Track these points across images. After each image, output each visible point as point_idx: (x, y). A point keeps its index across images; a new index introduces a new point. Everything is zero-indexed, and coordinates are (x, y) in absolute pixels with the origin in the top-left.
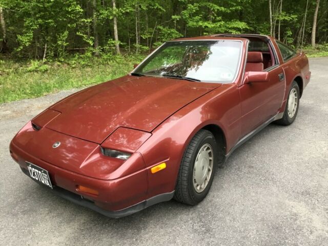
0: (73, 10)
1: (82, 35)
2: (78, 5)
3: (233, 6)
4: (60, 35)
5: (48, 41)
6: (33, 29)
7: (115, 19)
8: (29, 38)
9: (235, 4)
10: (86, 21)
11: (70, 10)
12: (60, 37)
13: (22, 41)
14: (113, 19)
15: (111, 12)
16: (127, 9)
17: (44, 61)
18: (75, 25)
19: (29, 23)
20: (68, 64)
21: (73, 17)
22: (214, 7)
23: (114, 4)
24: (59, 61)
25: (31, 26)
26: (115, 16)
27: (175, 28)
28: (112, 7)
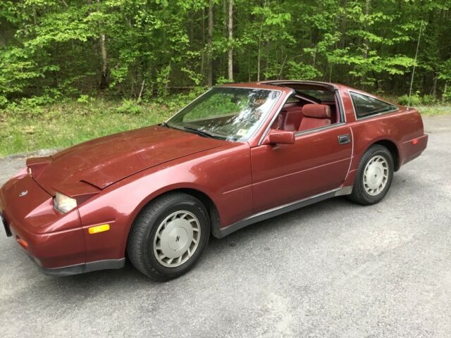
0: (178, 41)
1: (188, 71)
2: (185, 35)
3: (397, 36)
4: (160, 71)
5: (146, 78)
6: (128, 62)
7: (231, 52)
8: (123, 73)
9: (400, 34)
10: (192, 54)
11: (174, 41)
12: (160, 73)
13: (116, 77)
14: (227, 53)
15: (225, 44)
16: (246, 40)
17: (138, 101)
18: (179, 59)
19: (124, 55)
20: (167, 106)
21: (178, 48)
22: (369, 36)
23: (231, 34)
24: (158, 102)
25: (127, 58)
26: (230, 48)
27: (314, 64)
28: (227, 37)
